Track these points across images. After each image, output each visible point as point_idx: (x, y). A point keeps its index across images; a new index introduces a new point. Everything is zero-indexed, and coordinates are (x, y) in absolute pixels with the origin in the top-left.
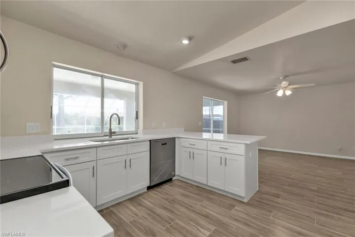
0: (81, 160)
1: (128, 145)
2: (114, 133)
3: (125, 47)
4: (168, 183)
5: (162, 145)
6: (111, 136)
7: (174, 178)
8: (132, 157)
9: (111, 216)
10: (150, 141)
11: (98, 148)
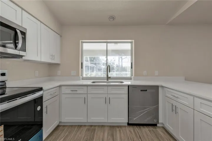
0: (78, 92)
1: (109, 87)
2: (110, 77)
3: (114, 18)
4: (150, 127)
5: (141, 91)
6: (108, 80)
7: (158, 125)
8: (111, 96)
9: (92, 133)
10: (128, 86)
11: (88, 87)
